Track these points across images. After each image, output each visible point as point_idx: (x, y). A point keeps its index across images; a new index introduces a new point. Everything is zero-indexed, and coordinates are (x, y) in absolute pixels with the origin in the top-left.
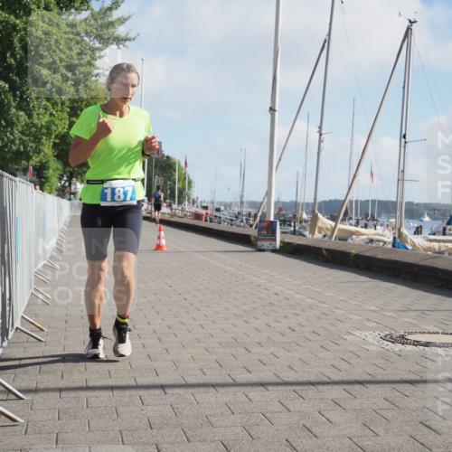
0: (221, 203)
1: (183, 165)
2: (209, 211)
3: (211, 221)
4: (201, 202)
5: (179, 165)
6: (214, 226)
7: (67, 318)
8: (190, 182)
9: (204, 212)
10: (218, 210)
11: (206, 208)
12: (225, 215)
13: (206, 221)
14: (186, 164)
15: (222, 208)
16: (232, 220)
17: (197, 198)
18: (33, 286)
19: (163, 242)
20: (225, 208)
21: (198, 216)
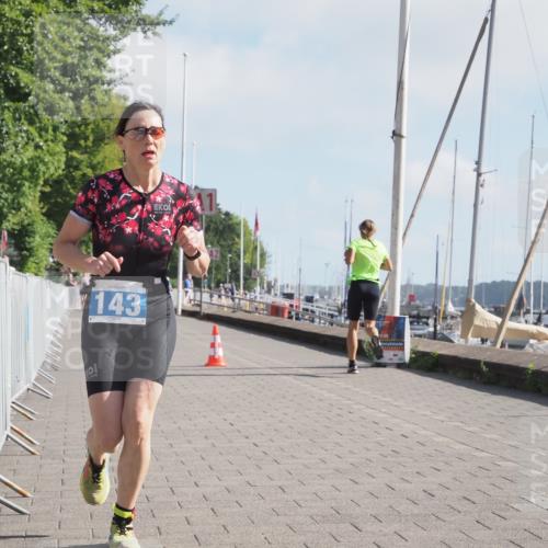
0: (314, 288)
1: (252, 226)
2: (294, 302)
3: (297, 319)
4: (282, 287)
5: (246, 226)
6: (303, 326)
7: (65, 476)
8: (263, 255)
9: (286, 303)
10: (309, 300)
11: (290, 296)
12: (320, 307)
13: (290, 317)
14: (257, 224)
15: (317, 297)
16: (332, 316)
17: (276, 281)
18: (10, 424)
19: (220, 352)
20: (322, 297)
21: (276, 310)
